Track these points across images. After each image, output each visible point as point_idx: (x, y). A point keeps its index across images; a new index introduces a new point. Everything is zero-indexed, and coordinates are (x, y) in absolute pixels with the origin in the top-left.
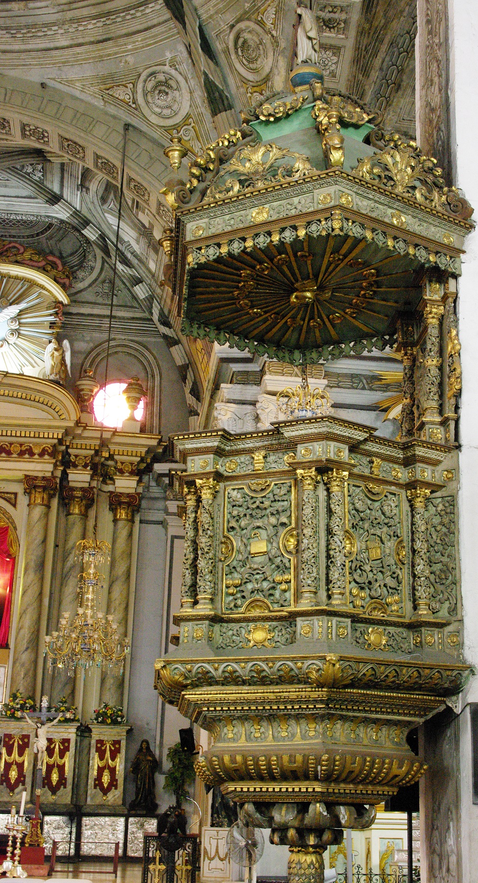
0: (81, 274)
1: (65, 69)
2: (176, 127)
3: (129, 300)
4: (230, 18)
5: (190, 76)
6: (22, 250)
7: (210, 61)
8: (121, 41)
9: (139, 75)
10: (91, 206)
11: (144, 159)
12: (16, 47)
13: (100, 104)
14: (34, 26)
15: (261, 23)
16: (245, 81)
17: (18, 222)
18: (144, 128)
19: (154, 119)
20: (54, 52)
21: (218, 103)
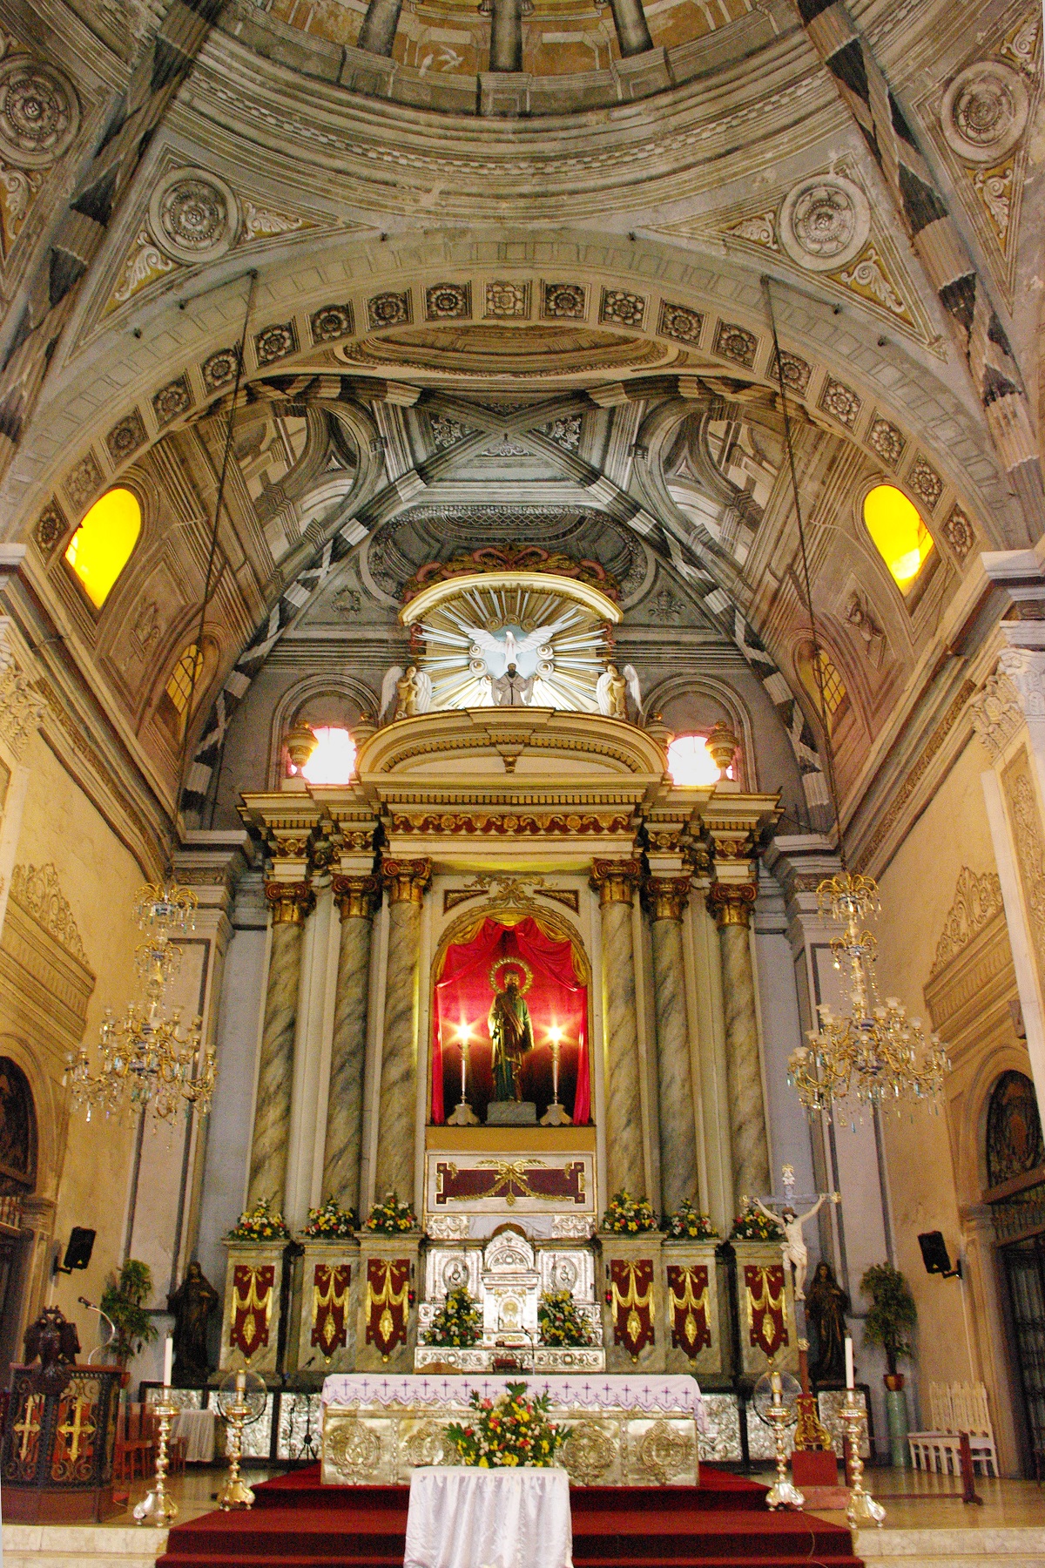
0: (626, 586)
1: (663, 209)
2: (847, 268)
3: (696, 617)
4: (944, 69)
5: (868, 183)
6: (545, 555)
7: (908, 146)
8: (756, 148)
9: (785, 196)
10: (646, 479)
11: (800, 319)
12: (591, 184)
13: (719, 252)
14: (618, 147)
15: (1006, 60)
16: (969, 165)
17: (537, 517)
18: (792, 279)
19: (808, 262)
20: (646, 186)
21: (930, 208)
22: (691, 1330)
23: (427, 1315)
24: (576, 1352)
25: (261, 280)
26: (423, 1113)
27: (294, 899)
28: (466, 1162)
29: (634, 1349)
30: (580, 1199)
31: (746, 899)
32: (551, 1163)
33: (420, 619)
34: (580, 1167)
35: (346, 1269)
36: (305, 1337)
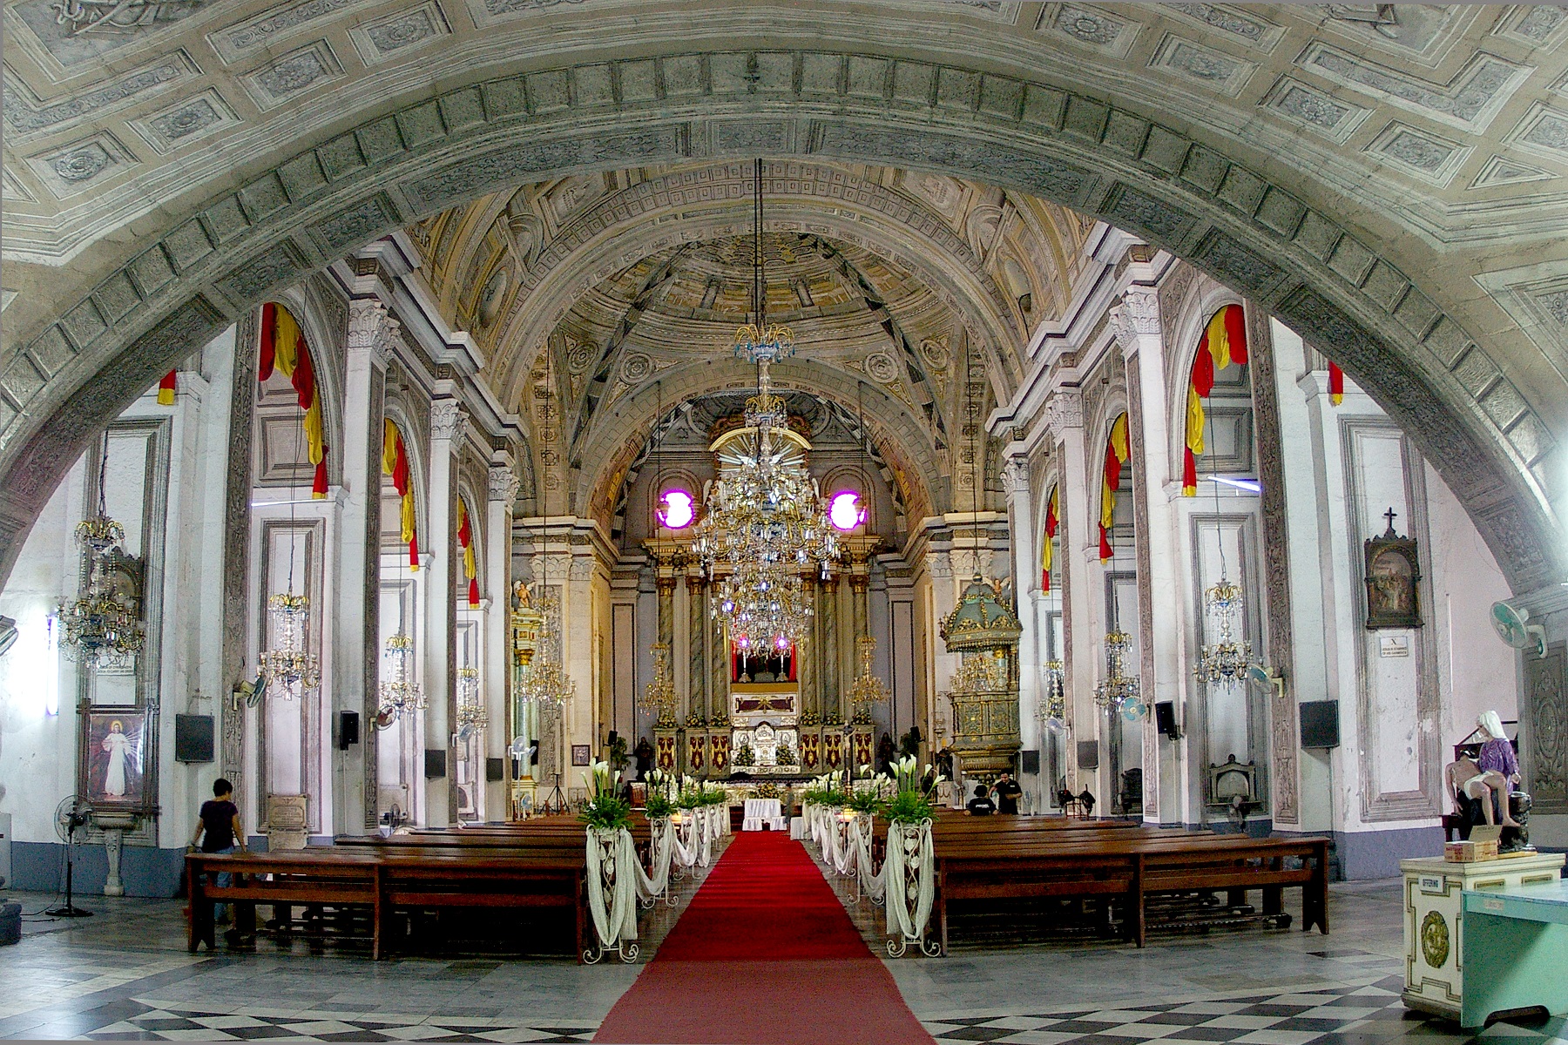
0: (815, 424)
1: (821, 352)
3: (849, 439)
4: (919, 337)
5: (897, 360)
7: (910, 355)
8: (855, 340)
9: (867, 357)
11: (872, 404)
13: (843, 371)
14: (802, 332)
16: (930, 368)
18: (870, 383)
19: (876, 379)
20: (814, 344)
21: (916, 376)
22: (833, 758)
23: (734, 755)
24: (789, 767)
25: (662, 385)
26: (729, 679)
27: (668, 585)
28: (747, 697)
29: (811, 766)
30: (792, 711)
31: (864, 581)
32: (780, 697)
33: (717, 450)
34: (792, 698)
35: (702, 738)
36: (688, 763)
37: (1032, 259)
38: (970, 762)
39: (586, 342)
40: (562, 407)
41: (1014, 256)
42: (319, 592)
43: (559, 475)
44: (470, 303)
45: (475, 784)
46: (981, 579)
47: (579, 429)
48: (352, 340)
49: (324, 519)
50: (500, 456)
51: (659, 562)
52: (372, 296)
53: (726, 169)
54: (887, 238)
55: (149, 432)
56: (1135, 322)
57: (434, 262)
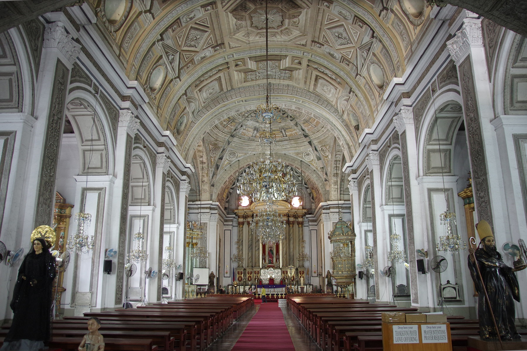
1: (289, 151)
2: (310, 161)
4: (320, 146)
5: (313, 154)
7: (317, 152)
8: (300, 147)
9: (303, 153)
11: (305, 167)
13: (296, 157)
14: (283, 145)
16: (323, 156)
19: (306, 160)
20: (287, 149)
21: (319, 159)
25: (240, 161)
27: (242, 224)
31: (302, 223)
35: (251, 272)
36: (247, 279)
37: (360, 111)
38: (339, 281)
39: (216, 147)
40: (208, 167)
41: (354, 111)
42: (102, 214)
43: (207, 188)
44: (173, 124)
45: (172, 287)
46: (342, 219)
47: (214, 174)
48: (120, 124)
49: (106, 188)
50: (184, 177)
51: (239, 217)
52: (128, 109)
53: (259, 85)
54: (311, 108)
55: (5, 137)
56: (404, 119)
57: (158, 107)
